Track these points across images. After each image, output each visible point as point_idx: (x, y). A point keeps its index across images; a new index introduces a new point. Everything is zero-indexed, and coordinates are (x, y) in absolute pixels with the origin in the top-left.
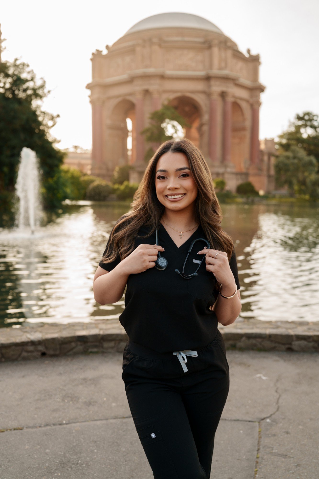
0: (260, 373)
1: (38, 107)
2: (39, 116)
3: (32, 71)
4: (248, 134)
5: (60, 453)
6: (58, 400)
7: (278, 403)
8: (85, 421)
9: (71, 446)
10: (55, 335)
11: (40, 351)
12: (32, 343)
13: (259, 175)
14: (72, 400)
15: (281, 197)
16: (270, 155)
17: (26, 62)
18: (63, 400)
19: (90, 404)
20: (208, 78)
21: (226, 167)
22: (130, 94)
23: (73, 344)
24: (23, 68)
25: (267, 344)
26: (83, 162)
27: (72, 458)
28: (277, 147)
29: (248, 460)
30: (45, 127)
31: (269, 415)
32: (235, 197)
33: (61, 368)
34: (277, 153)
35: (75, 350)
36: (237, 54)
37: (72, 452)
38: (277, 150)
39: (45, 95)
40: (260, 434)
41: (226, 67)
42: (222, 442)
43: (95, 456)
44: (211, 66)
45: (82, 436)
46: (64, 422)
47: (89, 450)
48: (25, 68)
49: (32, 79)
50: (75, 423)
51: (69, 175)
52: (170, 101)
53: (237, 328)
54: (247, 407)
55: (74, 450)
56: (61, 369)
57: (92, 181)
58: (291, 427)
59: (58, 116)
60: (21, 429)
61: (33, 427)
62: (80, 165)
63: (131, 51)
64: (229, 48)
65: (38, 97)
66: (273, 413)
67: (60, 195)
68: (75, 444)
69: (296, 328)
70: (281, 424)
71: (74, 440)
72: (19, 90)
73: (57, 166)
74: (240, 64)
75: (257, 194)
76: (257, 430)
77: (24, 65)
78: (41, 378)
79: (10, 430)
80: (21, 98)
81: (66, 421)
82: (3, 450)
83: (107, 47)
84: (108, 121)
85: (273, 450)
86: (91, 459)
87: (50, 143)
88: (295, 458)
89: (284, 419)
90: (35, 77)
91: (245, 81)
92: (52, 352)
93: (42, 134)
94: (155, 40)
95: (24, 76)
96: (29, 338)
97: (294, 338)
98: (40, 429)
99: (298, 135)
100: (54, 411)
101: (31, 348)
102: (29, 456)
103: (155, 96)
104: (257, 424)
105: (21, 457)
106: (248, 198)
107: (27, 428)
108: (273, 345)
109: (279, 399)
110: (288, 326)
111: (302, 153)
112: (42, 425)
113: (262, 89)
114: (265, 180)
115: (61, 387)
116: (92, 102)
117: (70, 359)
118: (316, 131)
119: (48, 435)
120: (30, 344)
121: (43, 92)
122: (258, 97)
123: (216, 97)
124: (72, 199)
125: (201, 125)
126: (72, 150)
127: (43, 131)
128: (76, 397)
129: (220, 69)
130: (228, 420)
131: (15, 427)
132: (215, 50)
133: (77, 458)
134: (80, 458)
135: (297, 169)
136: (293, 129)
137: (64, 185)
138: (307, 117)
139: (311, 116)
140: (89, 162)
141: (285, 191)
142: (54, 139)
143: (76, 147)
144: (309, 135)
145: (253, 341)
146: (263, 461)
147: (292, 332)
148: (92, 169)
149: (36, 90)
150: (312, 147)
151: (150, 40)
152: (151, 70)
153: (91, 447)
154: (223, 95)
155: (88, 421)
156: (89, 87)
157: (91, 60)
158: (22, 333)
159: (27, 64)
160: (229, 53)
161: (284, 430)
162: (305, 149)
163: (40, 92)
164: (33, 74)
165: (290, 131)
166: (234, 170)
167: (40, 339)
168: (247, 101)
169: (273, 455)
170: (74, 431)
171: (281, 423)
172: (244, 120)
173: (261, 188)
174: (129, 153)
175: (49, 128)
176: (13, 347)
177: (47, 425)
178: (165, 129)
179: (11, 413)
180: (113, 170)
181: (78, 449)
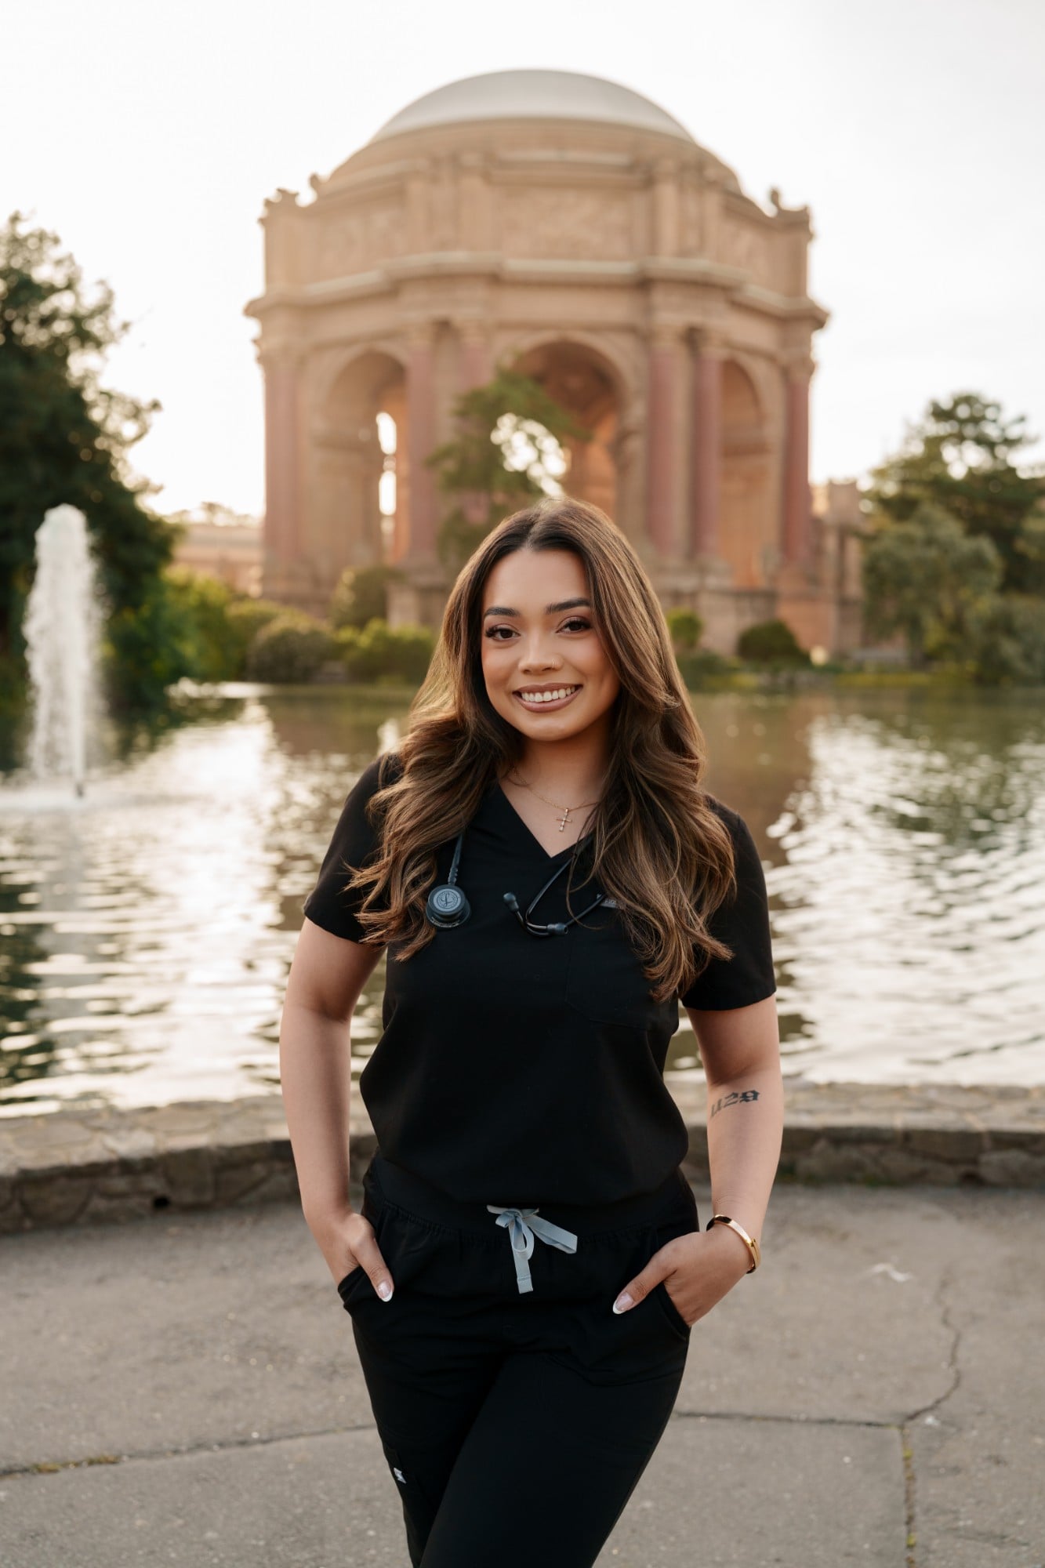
0: (884, 1260)
1: (88, 376)
2: (93, 405)
3: (70, 257)
4: (773, 465)
5: (254, 1542)
6: (226, 1359)
7: (953, 1360)
8: (324, 1432)
9: (289, 1518)
10: (200, 1140)
11: (150, 1192)
12: (125, 1166)
13: (810, 599)
14: (272, 1361)
15: (883, 669)
16: (845, 532)
17: (49, 229)
18: (243, 1360)
19: (335, 1372)
20: (643, 284)
21: (703, 571)
22: (390, 335)
23: (259, 1170)
24: (39, 249)
25: (898, 1162)
26: (236, 555)
27: (295, 1558)
28: (867, 506)
29: (879, 1554)
30: (112, 442)
31: (929, 1402)
32: (734, 670)
33: (223, 1250)
34: (869, 528)
35: (264, 1189)
36: (738, 207)
37: (292, 1539)
38: (867, 516)
39: (113, 339)
40: (908, 1467)
41: (701, 248)
42: (787, 1496)
43: (373, 1552)
44: (653, 245)
45: (321, 1483)
46: (255, 1435)
47: (348, 1529)
48: (45, 248)
49: (70, 286)
50: (290, 1437)
51: (192, 599)
52: (522, 358)
53: (797, 1111)
54: (857, 1375)
55: (299, 1531)
56: (223, 1253)
57: (265, 620)
58: (1006, 1441)
59: (156, 406)
60: (113, 1463)
61: (151, 1455)
62: (227, 566)
63: (394, 192)
64: (712, 184)
65: (90, 345)
66: (941, 1395)
67: (161, 666)
68: (299, 1511)
69: (989, 1107)
70: (975, 1433)
71: (297, 1497)
72: (26, 321)
73: (153, 570)
74: (747, 239)
75: (804, 659)
76: (898, 1452)
77: (42, 237)
78: (161, 1285)
79: (77, 1465)
80: (33, 348)
81: (259, 1432)
82: (60, 1534)
83: (314, 181)
84: (316, 423)
85: (957, 1519)
86: (360, 1561)
87: (130, 495)
88: (1033, 1544)
89: (981, 1413)
90: (79, 278)
91: (764, 292)
92: (188, 1197)
93: (103, 465)
94: (471, 159)
95: (42, 273)
96: (113, 1151)
97: (987, 1143)
98: (177, 1459)
99: (935, 469)
100: (218, 1396)
101: (120, 1184)
102: (152, 1552)
103: (473, 340)
104: (894, 1432)
105: (124, 1557)
106: (775, 672)
107: (131, 1456)
108: (917, 1165)
109: (955, 1346)
110: (963, 1101)
111: (951, 529)
112: (183, 1448)
113: (817, 319)
114: (829, 614)
115: (232, 1316)
116: (264, 360)
117: (249, 1220)
118: (994, 457)
119: (205, 1480)
120: (115, 1171)
121: (106, 328)
122: (806, 344)
123: (669, 346)
124: (202, 678)
125: (622, 437)
126: (198, 516)
127: (107, 455)
128: (284, 1349)
129: (683, 253)
130: (798, 1421)
131: (92, 1455)
132: (667, 193)
133: (314, 1559)
134: (322, 1557)
135: (934, 579)
136: (917, 449)
137: (176, 632)
138: (963, 412)
139: (977, 406)
140: (255, 555)
141: (895, 650)
142: (140, 480)
143: (211, 507)
144: (970, 470)
145: (853, 1153)
146: (931, 1556)
147: (978, 1123)
148: (263, 580)
149: (84, 321)
150: (982, 509)
151: (455, 159)
152: (458, 257)
153: (355, 1522)
154: (693, 338)
155: (334, 1431)
156: (253, 310)
157: (263, 221)
158: (87, 1134)
159: (51, 236)
160: (713, 202)
161: (986, 1453)
162: (957, 513)
163: (95, 327)
164: (73, 268)
165: (907, 456)
166: (728, 583)
167: (148, 1153)
168: (771, 358)
169: (960, 1537)
170: (291, 1467)
171: (973, 1427)
172: (761, 419)
173: (817, 642)
174: (387, 527)
175: (124, 443)
176: (62, 1182)
177: (199, 1446)
178: (504, 449)
179: (74, 1406)
180: (334, 582)
181: (313, 1527)
